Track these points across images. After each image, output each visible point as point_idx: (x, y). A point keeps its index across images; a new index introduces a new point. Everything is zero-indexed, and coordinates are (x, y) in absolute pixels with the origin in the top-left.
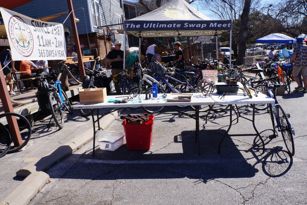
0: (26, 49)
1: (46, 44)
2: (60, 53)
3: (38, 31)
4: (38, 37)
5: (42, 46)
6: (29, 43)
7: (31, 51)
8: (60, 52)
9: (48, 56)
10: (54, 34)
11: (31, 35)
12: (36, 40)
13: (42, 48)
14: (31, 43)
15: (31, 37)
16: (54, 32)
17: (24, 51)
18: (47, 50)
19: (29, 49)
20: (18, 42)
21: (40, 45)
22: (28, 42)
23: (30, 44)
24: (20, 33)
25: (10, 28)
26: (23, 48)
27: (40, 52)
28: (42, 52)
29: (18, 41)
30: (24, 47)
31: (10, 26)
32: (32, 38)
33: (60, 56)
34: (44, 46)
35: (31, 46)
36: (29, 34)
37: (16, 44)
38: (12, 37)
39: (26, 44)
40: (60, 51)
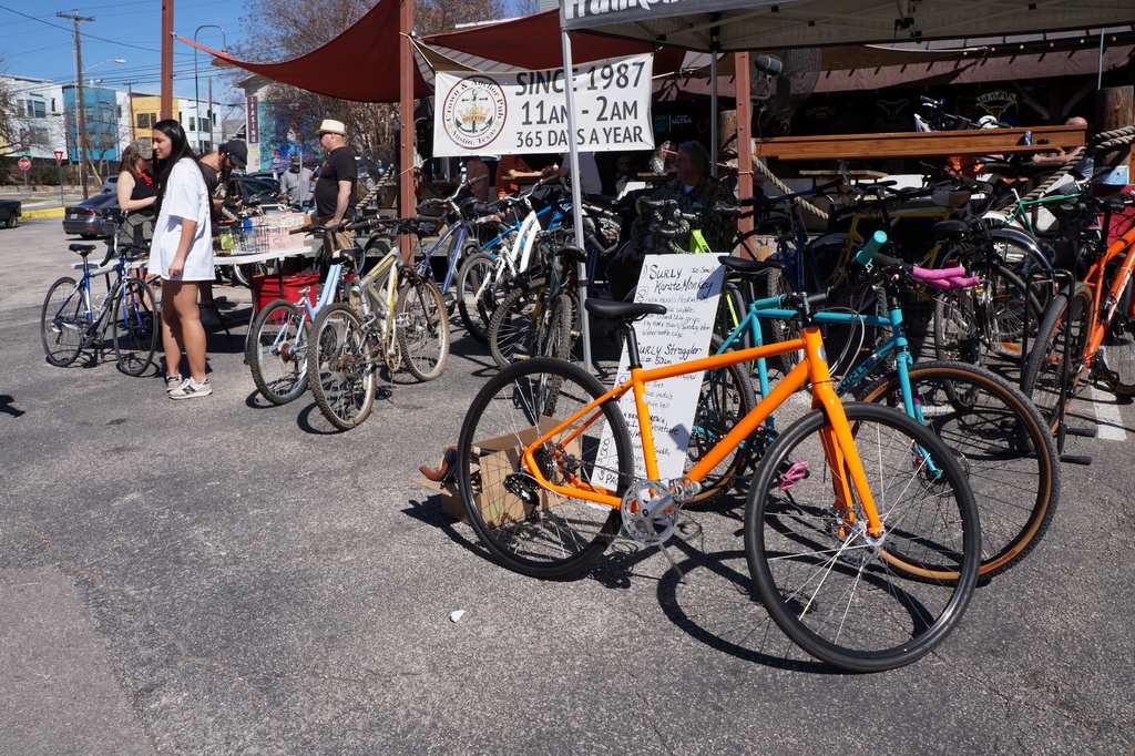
0: (476, 134)
1: (551, 118)
2: (616, 135)
3: (531, 93)
4: (527, 105)
5: (534, 123)
6: (490, 122)
7: (492, 138)
8: (622, 132)
9: (550, 144)
10: (596, 88)
11: (503, 106)
12: (516, 114)
13: (534, 128)
14: (498, 121)
15: (503, 109)
16: (601, 83)
17: (470, 139)
18: (550, 132)
19: (486, 134)
20: (458, 124)
21: (527, 123)
22: (487, 120)
23: (493, 126)
24: (470, 107)
25: (448, 102)
26: (471, 134)
27: (524, 137)
28: (533, 136)
29: (461, 121)
30: (474, 130)
31: (450, 98)
32: (503, 112)
33: (616, 141)
34: (542, 122)
35: (495, 127)
36: (499, 105)
37: (455, 128)
38: (448, 116)
39: (480, 126)
40: (615, 129)
